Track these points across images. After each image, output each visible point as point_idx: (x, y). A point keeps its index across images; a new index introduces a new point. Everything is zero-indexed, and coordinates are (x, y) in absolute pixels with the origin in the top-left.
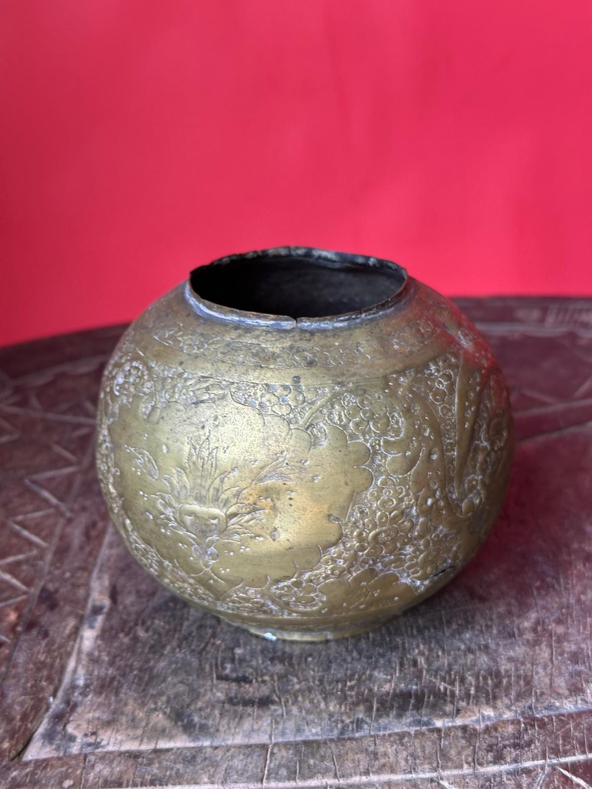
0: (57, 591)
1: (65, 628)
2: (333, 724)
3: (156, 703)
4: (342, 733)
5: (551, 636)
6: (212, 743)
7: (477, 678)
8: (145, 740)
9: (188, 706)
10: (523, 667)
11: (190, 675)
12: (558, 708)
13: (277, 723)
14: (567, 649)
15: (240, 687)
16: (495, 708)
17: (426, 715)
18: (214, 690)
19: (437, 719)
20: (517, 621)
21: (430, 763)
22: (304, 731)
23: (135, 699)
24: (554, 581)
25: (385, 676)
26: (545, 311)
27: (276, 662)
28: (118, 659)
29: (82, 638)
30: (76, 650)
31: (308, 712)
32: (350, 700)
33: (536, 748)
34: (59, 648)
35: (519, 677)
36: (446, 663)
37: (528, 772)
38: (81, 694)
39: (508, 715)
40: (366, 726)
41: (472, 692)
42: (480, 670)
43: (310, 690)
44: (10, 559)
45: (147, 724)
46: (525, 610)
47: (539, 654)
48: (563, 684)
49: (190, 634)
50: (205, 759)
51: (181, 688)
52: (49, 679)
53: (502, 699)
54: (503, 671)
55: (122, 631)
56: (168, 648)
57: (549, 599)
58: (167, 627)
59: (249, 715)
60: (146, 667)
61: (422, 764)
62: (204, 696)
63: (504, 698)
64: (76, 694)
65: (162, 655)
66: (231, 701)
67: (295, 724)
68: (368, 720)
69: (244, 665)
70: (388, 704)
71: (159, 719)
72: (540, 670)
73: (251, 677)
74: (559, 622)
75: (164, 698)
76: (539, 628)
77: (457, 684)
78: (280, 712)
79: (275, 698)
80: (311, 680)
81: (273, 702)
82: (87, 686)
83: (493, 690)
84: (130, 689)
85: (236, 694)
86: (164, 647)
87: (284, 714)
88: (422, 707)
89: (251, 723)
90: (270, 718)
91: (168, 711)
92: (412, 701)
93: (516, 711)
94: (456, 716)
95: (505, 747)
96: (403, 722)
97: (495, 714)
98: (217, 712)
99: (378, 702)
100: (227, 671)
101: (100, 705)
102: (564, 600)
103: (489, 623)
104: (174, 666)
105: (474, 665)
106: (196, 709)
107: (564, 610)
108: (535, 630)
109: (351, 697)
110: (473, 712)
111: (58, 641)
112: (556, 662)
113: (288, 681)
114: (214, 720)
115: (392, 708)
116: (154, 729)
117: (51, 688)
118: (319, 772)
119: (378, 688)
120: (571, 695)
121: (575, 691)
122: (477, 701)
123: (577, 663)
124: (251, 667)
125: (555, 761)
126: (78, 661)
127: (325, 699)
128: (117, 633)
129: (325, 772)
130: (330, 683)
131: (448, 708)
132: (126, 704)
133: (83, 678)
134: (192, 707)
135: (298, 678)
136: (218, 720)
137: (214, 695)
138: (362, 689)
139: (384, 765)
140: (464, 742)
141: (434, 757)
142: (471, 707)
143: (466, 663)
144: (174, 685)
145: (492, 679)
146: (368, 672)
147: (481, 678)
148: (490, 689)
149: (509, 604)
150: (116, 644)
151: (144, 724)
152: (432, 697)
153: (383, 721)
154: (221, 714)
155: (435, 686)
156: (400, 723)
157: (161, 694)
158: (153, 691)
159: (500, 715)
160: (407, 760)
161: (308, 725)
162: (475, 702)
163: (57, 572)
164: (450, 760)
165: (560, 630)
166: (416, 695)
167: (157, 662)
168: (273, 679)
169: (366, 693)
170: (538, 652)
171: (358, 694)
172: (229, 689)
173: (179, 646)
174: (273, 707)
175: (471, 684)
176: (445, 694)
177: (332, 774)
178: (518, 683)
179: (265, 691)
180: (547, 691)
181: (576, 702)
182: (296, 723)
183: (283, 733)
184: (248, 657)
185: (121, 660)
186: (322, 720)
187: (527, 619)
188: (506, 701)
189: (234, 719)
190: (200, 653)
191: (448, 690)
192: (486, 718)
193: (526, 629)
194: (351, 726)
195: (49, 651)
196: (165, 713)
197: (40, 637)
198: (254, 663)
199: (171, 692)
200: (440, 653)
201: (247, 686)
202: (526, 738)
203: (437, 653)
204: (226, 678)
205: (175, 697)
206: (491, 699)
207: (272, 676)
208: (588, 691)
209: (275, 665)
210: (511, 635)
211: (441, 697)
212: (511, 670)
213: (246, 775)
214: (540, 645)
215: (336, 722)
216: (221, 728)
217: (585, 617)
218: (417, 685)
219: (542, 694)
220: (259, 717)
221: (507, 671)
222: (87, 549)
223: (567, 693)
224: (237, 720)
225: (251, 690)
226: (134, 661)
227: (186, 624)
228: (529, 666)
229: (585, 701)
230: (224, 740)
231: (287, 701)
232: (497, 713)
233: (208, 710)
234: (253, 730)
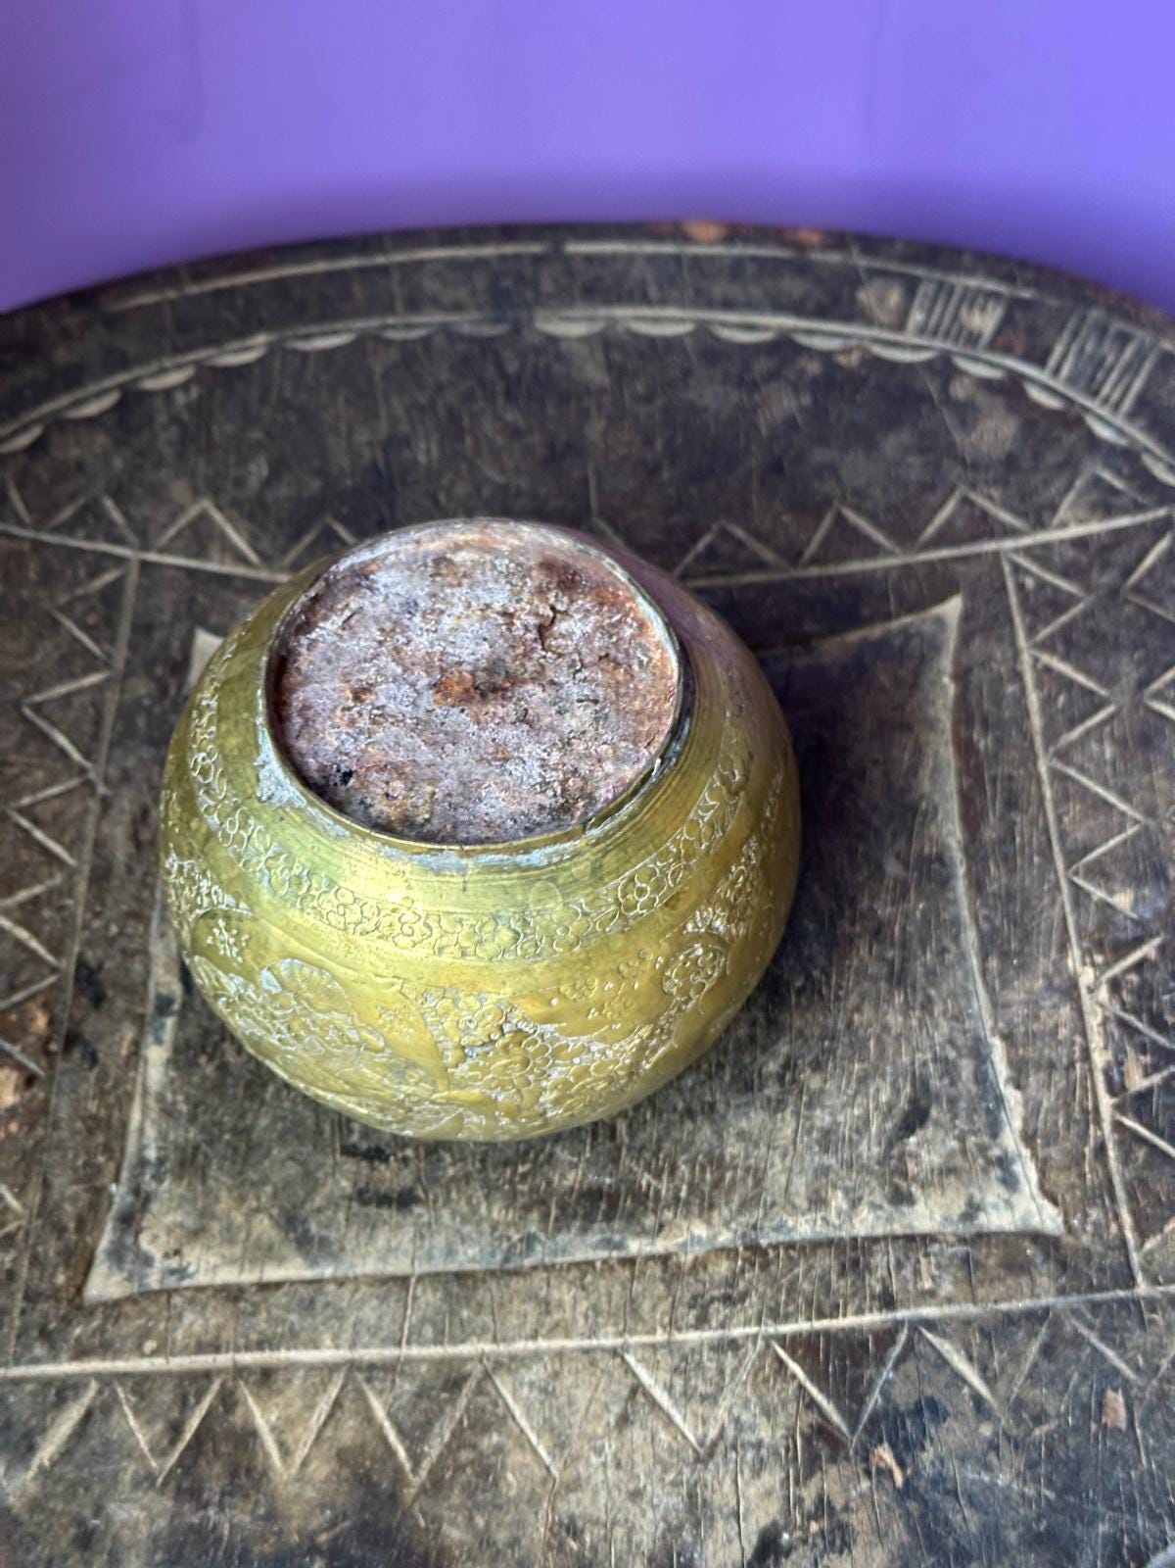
0: (100, 967)
1: (119, 1044)
2: (497, 1243)
3: (258, 1198)
4: (506, 1260)
5: (801, 1093)
6: (335, 1271)
7: (693, 1169)
8: (247, 1267)
9: (303, 1203)
10: (756, 1153)
11: (302, 1144)
12: (791, 1230)
13: (422, 1237)
14: (818, 1123)
15: (373, 1169)
16: (709, 1223)
17: (619, 1231)
18: (338, 1176)
19: (632, 1240)
20: (761, 1058)
21: (616, 1324)
22: (457, 1252)
23: (230, 1191)
24: (823, 978)
25: (569, 1158)
28: (201, 1109)
29: (146, 1062)
30: (139, 1089)
31: (465, 1220)
32: (521, 1201)
33: (751, 1306)
34: (115, 1087)
35: (747, 1170)
36: (655, 1135)
37: (734, 1345)
38: (154, 1177)
39: (725, 1237)
40: (539, 1248)
41: (683, 1194)
42: (698, 1153)
43: (467, 1177)
44: (23, 895)
45: (249, 1235)
46: (774, 1037)
47: (780, 1129)
48: (803, 1190)
50: (327, 1305)
51: (293, 1169)
52: (107, 1149)
53: (720, 1209)
54: (728, 1158)
55: (203, 1050)
57: (809, 1016)
59: (385, 1222)
60: (241, 1126)
61: (606, 1325)
62: (324, 1185)
63: (723, 1207)
64: (147, 1177)
66: (360, 1196)
67: (447, 1241)
68: (542, 1236)
70: (570, 1211)
71: (264, 1227)
72: (777, 1160)
73: (388, 1151)
74: (817, 1066)
75: (269, 1189)
76: (788, 1077)
77: (665, 1177)
78: (425, 1219)
79: (420, 1193)
80: (470, 1160)
81: (416, 1200)
82: (161, 1161)
83: (710, 1192)
84: (220, 1169)
85: (367, 1184)
87: (433, 1221)
88: (614, 1217)
89: (387, 1235)
90: (412, 1229)
91: (275, 1212)
92: (603, 1206)
93: (736, 1231)
94: (657, 1236)
95: (712, 1300)
96: (588, 1243)
97: (708, 1235)
98: (341, 1216)
99: (557, 1205)
100: (355, 1138)
101: (183, 1199)
102: (830, 1022)
103: (722, 1059)
104: (280, 1126)
105: (691, 1143)
106: (312, 1211)
107: (826, 1043)
108: (781, 1079)
109: (522, 1193)
110: (680, 1228)
111: (113, 1071)
112: (800, 1146)
113: (440, 1160)
114: (338, 1229)
115: (575, 1216)
116: (258, 1245)
117: (112, 1166)
118: (473, 1333)
119: (559, 1180)
120: (809, 1210)
121: (816, 1203)
122: (688, 1211)
123: (826, 1151)
125: (771, 1330)
126: (145, 1109)
127: (487, 1197)
128: (196, 1056)
129: (481, 1333)
130: (495, 1168)
131: (649, 1221)
132: (217, 1200)
133: (153, 1145)
134: (308, 1207)
135: (453, 1156)
136: (343, 1230)
137: (337, 1183)
138: (538, 1181)
139: (557, 1325)
140: (661, 1287)
141: (621, 1314)
142: (678, 1220)
143: (681, 1139)
144: (283, 1163)
145: (712, 1172)
146: (548, 1148)
147: (697, 1168)
148: (706, 1189)
149: (754, 1023)
150: (196, 1079)
151: (242, 1236)
152: (629, 1200)
153: (563, 1238)
154: (347, 1220)
155: (635, 1180)
156: (584, 1242)
157: (264, 1181)
158: (253, 1175)
159: (715, 1237)
160: (586, 1316)
161: (463, 1241)
162: (684, 1212)
163: (96, 924)
164: (641, 1319)
165: (815, 1083)
166: (609, 1195)
167: (256, 1118)
168: (417, 1156)
169: (542, 1188)
170: (779, 1124)
171: (531, 1190)
172: (358, 1173)
174: (418, 1210)
175: (682, 1180)
176: (647, 1195)
177: (490, 1336)
178: (744, 1180)
179: (406, 1178)
180: (781, 1200)
181: (815, 1221)
182: (447, 1239)
183: (430, 1257)
185: (205, 1112)
186: (481, 1236)
187: (775, 1055)
188: (726, 1212)
189: (364, 1229)
191: (652, 1187)
192: (696, 1240)
193: (770, 1075)
194: (519, 1246)
195: (101, 1094)
196: (271, 1217)
197: (86, 1066)
199: (277, 1177)
200: (648, 1116)
201: (382, 1167)
202: (742, 1285)
203: (645, 1115)
204: (353, 1152)
205: (284, 1189)
206: (707, 1208)
207: (416, 1149)
208: (833, 1204)
210: (748, 1088)
211: (641, 1198)
212: (740, 1156)
213: (383, 1334)
214: (783, 1110)
215: (500, 1239)
216: (349, 1247)
217: (852, 1061)
218: (611, 1176)
219: (773, 1204)
220: (399, 1226)
221: (733, 1157)
222: (139, 872)
223: (804, 1205)
224: (368, 1230)
225: (388, 1175)
226: (223, 1115)
228: (763, 1150)
229: (825, 1220)
230: (352, 1266)
231: (435, 1201)
232: (711, 1233)
233: (330, 1213)
234: (389, 1250)
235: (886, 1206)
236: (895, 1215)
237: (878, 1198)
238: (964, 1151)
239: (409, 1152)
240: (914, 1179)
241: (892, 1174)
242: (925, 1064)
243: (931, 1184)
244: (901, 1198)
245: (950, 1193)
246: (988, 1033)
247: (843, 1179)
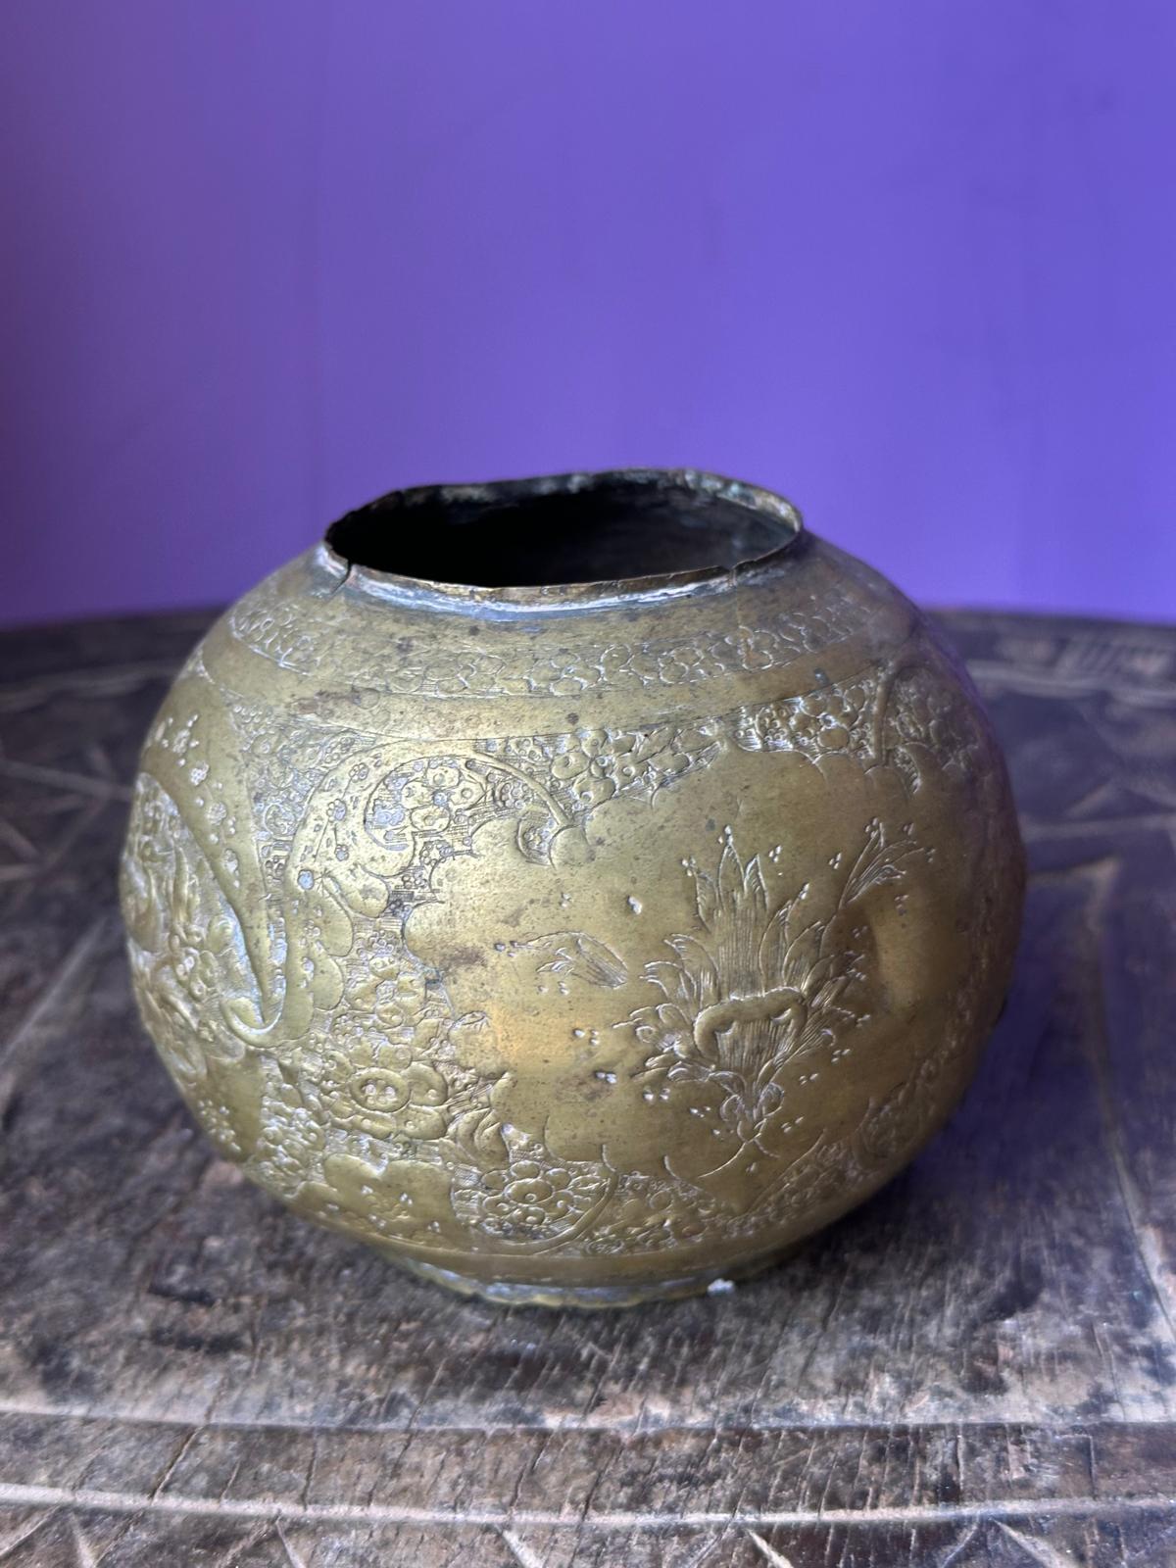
2: (342, 1401)
3: (8, 1324)
4: (352, 1420)
5: (842, 1272)
6: (90, 1410)
7: (663, 1342)
9: (70, 1336)
10: (763, 1330)
11: (96, 1278)
12: (801, 1416)
13: (232, 1386)
14: (864, 1303)
15: (186, 1312)
16: (675, 1401)
17: (533, 1402)
18: (134, 1314)
19: (552, 1413)
21: (500, 1495)
22: (279, 1406)
25: (480, 1320)
26: (1062, 644)
27: (280, 1271)
31: (301, 1373)
32: (392, 1358)
33: (722, 1487)
35: (747, 1346)
37: (685, 1532)
39: (697, 1419)
40: (405, 1412)
41: (643, 1366)
42: (675, 1326)
43: (322, 1331)
47: (805, 1308)
48: (829, 1370)
49: (129, 1202)
50: (59, 1439)
51: (70, 1302)
53: (697, 1386)
54: (719, 1333)
56: (77, 1224)
58: (91, 1184)
59: (184, 1365)
60: (17, 1254)
61: (483, 1495)
62: (108, 1320)
63: (702, 1385)
65: (60, 1234)
66: (157, 1336)
67: (267, 1393)
69: (213, 1270)
70: (465, 1374)
72: (795, 1338)
73: (215, 1296)
74: (871, 1248)
75: (28, 1318)
77: (618, 1348)
78: (245, 1366)
79: (247, 1340)
80: (332, 1312)
81: (238, 1347)
83: (684, 1367)
85: (174, 1324)
86: (68, 1219)
87: (254, 1370)
88: (531, 1386)
89: (181, 1380)
90: (220, 1377)
91: (26, 1341)
92: (516, 1373)
93: (715, 1414)
94: (591, 1411)
95: (661, 1479)
96: (483, 1412)
97: (671, 1415)
98: (121, 1355)
99: (446, 1368)
100: (174, 1279)
104: (71, 1260)
106: (82, 1344)
109: (398, 1351)
110: (630, 1405)
112: (831, 1325)
113: (287, 1309)
114: (110, 1367)
115: (470, 1381)
118: (269, 1489)
119: (458, 1341)
120: (837, 1393)
121: (848, 1386)
122: (645, 1385)
123: (873, 1331)
124: (225, 1275)
125: (750, 1519)
127: (344, 1351)
129: (279, 1492)
130: (365, 1323)
131: (583, 1393)
134: (77, 1340)
135: (308, 1307)
136: (118, 1368)
137: (129, 1320)
138: (426, 1338)
139: (405, 1490)
140: (583, 1460)
141: (512, 1485)
142: (628, 1395)
144: (60, 1295)
145: (691, 1346)
146: (451, 1309)
147: (670, 1341)
148: (679, 1365)
152: (557, 1368)
153: (443, 1405)
154: (128, 1359)
155: (572, 1349)
156: (476, 1411)
157: (24, 1309)
158: (12, 1302)
159: (682, 1419)
160: (454, 1484)
161: (292, 1395)
162: (639, 1387)
164: (542, 1493)
165: (865, 1263)
166: (529, 1361)
167: (44, 1247)
168: (256, 1303)
169: (429, 1347)
170: (803, 1302)
171: (412, 1348)
172: (163, 1313)
173: (100, 1222)
174: (234, 1357)
175: (645, 1352)
176: (587, 1365)
177: (295, 1494)
178: (740, 1357)
179: (233, 1324)
180: (793, 1381)
181: (844, 1407)
182: (269, 1391)
183: (236, 1408)
184: (226, 1257)
186: (321, 1391)
188: (704, 1390)
189: (149, 1371)
190: (136, 1238)
191: (596, 1357)
192: (651, 1420)
194: (375, 1407)
196: (19, 1344)
198: (233, 1269)
199: (48, 1307)
201: (202, 1311)
202: (711, 1466)
204: (165, 1293)
205: (51, 1318)
206: (676, 1384)
207: (258, 1297)
208: (876, 1389)
209: (274, 1276)
211: (576, 1370)
212: (738, 1330)
213: (127, 1478)
214: (813, 1289)
216: (119, 1387)
217: (924, 1245)
218: (537, 1342)
219: (781, 1384)
220: (200, 1372)
221: (728, 1333)
223: (830, 1386)
224: (155, 1372)
225: (206, 1319)
227: (131, 1182)
228: (775, 1327)
229: (861, 1408)
230: (114, 1408)
231: (267, 1348)
232: (677, 1413)
233: (106, 1349)
234: (179, 1395)
235: (960, 1393)
236: (973, 1404)
237: (947, 1384)
238: (1090, 1338)
239: (246, 1300)
240: (1007, 1363)
241: (973, 1356)
242: (1036, 1249)
243: (1032, 1370)
244: (983, 1384)
245: (1064, 1382)
246: (1135, 1225)
247: (894, 1361)
